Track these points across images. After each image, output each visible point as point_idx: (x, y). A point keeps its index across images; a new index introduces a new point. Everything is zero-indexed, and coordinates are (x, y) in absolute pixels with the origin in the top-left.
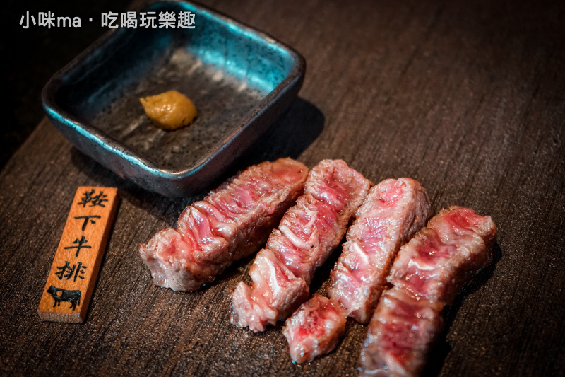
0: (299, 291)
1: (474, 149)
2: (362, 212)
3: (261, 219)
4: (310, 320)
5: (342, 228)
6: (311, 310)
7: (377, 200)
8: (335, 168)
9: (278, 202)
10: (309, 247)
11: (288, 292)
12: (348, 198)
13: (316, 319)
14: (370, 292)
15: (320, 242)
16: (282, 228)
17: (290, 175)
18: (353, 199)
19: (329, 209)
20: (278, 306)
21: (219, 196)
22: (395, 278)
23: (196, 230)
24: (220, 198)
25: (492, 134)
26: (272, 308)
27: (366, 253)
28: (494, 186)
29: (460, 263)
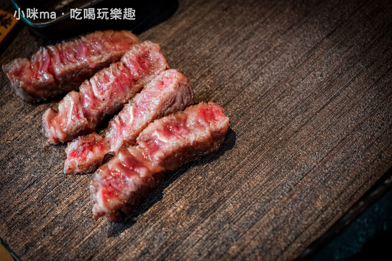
0: (82, 127)
1: (262, 63)
2: (148, 87)
3: (84, 70)
4: (81, 148)
5: (132, 93)
6: (84, 142)
7: (160, 81)
8: (151, 49)
9: (99, 62)
10: (102, 99)
11: (75, 125)
12: (146, 73)
13: (84, 149)
14: (123, 143)
15: (111, 98)
16: (92, 81)
17: (121, 45)
18: (150, 75)
19: (128, 77)
20: (67, 132)
21: (65, 46)
22: (140, 140)
23: (41, 64)
24: (66, 48)
25: (281, 56)
26: (62, 132)
27: (135, 116)
28: (259, 95)
29: (184, 145)
